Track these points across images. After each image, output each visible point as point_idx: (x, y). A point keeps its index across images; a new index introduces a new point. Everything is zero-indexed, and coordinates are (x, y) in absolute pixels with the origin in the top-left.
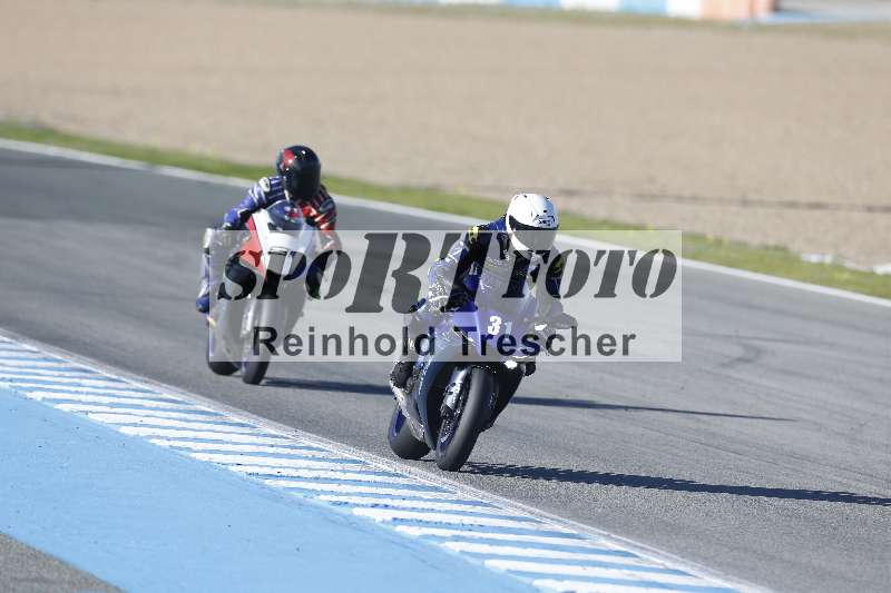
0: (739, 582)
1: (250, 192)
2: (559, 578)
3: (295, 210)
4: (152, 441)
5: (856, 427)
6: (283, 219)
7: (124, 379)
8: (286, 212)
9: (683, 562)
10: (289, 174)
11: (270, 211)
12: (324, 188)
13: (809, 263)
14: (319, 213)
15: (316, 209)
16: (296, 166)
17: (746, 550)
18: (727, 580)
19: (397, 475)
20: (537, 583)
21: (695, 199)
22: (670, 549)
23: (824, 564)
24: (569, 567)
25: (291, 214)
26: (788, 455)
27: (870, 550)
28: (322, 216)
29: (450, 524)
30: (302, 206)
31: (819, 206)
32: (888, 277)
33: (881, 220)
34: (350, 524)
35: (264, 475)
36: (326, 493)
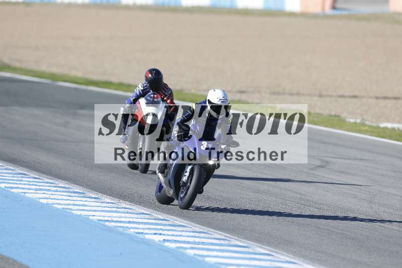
4: (54, 206)
5: (372, 196)
7: (41, 178)
13: (349, 122)
31: (355, 97)
32: (386, 128)
33: (382, 103)
34: (144, 242)
35: (105, 220)
36: (133, 228)
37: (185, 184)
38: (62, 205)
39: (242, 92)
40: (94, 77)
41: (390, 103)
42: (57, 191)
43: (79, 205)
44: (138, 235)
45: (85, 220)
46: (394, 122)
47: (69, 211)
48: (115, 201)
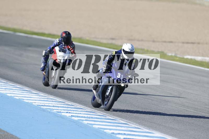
0: (152, 131)
1: (54, 42)
2: (110, 129)
3: (65, 47)
4: (15, 97)
5: (180, 94)
6: (62, 49)
7: (8, 83)
8: (63, 47)
9: (139, 126)
10: (64, 38)
11: (59, 47)
12: (72, 41)
13: (169, 55)
14: (71, 48)
15: (70, 46)
16: (65, 36)
17: (154, 123)
18: (150, 130)
19: (72, 105)
20: (105, 131)
21: (142, 40)
22: (136, 123)
23: (172, 126)
24: (113, 127)
25: (64, 48)
26: (164, 101)
27: (183, 123)
28: (72, 48)
29: (85, 117)
30: (67, 46)
31: (171, 42)
32: (187, 59)
33: (186, 45)
34: (61, 117)
35: (41, 105)
36: (55, 109)
37: (108, 96)
38: (19, 97)
39: (113, 39)
40: (36, 31)
41: (190, 46)
42: (16, 90)
43: (28, 97)
44: (58, 113)
45: (30, 105)
46: (192, 55)
47: (22, 100)
48: (46, 95)
